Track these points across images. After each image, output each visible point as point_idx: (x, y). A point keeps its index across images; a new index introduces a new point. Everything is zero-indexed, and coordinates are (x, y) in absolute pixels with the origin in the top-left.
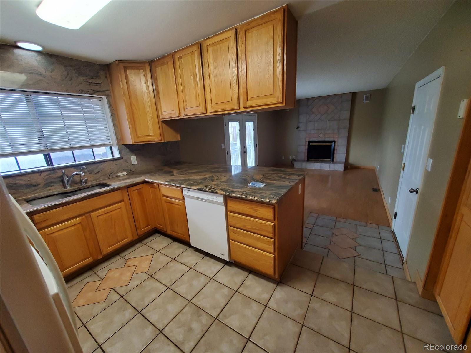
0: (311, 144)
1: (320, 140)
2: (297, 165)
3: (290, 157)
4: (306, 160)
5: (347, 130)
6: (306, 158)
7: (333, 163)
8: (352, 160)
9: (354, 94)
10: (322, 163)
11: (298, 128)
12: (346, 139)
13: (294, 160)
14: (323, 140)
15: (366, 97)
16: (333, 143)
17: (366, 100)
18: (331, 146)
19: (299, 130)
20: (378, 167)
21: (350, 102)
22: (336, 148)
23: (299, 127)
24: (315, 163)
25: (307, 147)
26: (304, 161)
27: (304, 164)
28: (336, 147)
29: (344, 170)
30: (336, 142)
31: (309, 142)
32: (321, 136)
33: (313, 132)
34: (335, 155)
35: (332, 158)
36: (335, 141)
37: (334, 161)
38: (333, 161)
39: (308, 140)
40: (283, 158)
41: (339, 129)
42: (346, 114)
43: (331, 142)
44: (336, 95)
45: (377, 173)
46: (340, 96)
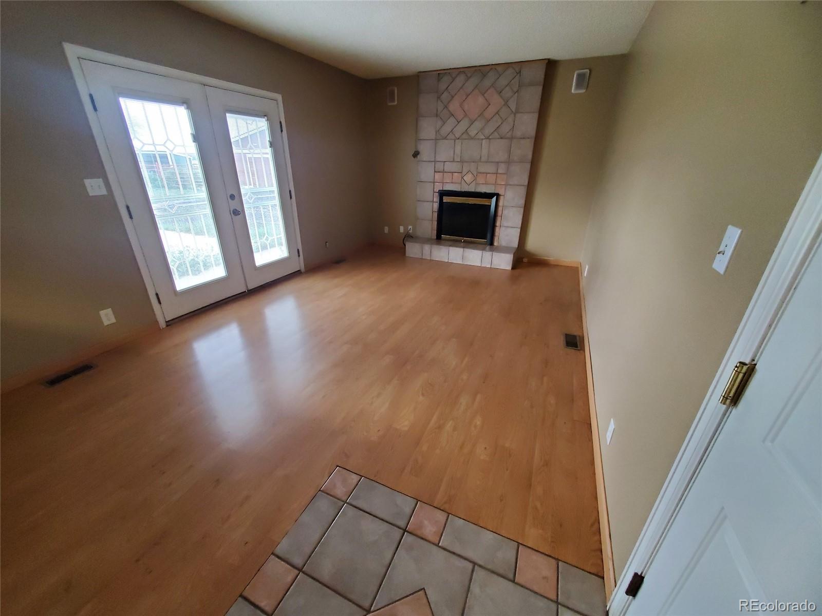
0: (446, 199)
1: (466, 188)
2: (412, 250)
3: (402, 229)
4: (435, 238)
5: (528, 166)
6: (435, 232)
7: (492, 250)
8: (533, 244)
9: (551, 66)
10: (467, 248)
11: (416, 154)
12: (522, 191)
13: (409, 237)
14: (472, 189)
15: (579, 75)
16: (494, 199)
17: (579, 86)
18: (490, 205)
19: (419, 161)
20: (587, 267)
21: (540, 89)
22: (500, 213)
23: (418, 154)
24: (451, 248)
25: (436, 206)
26: (428, 241)
27: (427, 247)
28: (500, 209)
29: (513, 268)
30: (502, 198)
31: (443, 194)
32: (468, 178)
33: (449, 167)
34: (497, 229)
35: (489, 236)
36: (498, 195)
37: (496, 244)
38: (492, 244)
39: (439, 187)
40: (386, 230)
41: (509, 162)
42: (527, 123)
43: (489, 196)
44: (508, 65)
45: (583, 283)
46: (518, 66)
